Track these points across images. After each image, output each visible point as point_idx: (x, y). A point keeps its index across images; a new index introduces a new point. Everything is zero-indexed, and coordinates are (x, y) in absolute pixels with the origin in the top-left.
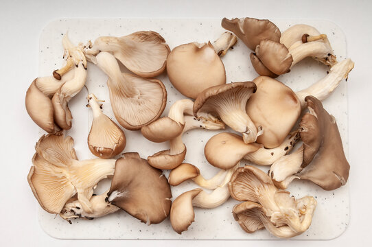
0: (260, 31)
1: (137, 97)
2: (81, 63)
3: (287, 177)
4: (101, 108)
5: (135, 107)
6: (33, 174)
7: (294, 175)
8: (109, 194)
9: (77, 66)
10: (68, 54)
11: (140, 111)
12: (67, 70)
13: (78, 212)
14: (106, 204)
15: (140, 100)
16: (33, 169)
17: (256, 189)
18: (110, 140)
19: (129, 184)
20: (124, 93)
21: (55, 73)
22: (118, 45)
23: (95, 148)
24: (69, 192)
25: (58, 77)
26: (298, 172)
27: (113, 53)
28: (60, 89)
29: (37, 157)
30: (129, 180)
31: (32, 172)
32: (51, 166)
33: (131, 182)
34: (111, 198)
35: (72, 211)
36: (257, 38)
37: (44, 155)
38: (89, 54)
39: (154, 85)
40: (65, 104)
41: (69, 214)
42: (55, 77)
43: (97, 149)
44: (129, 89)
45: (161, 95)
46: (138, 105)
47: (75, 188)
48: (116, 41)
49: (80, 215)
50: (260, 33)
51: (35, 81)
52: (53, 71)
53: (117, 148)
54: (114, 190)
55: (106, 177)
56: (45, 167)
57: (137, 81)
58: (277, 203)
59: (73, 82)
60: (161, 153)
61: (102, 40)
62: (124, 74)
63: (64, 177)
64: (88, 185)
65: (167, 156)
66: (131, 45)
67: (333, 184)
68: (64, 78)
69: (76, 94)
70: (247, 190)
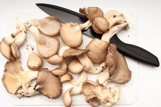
0: (94, 12)
1: (47, 44)
2: (23, 30)
3: (105, 82)
4: (33, 49)
5: (47, 49)
6: (4, 78)
7: (108, 80)
8: (36, 86)
9: (22, 32)
10: (18, 27)
11: (49, 51)
12: (17, 34)
13: (23, 94)
14: (34, 91)
15: (49, 46)
16: (4, 76)
17: (93, 89)
18: (36, 63)
19: (44, 82)
20: (42, 43)
21: (12, 35)
22: (38, 23)
23: (29, 66)
24: (19, 85)
25: (13, 36)
26: (109, 79)
27: (37, 26)
28: (14, 42)
29: (6, 70)
30: (44, 80)
31: (3, 77)
32: (11, 74)
33: (45, 81)
34: (36, 88)
35: (20, 93)
36: (94, 15)
37: (8, 70)
38: (27, 27)
39: (54, 39)
40: (17, 48)
41: (19, 94)
42: (12, 37)
43: (30, 67)
44: (43, 41)
45: (57, 43)
46: (48, 48)
47: (21, 83)
48: (37, 21)
49: (24, 95)
50: (95, 13)
51: (3, 39)
52: (11, 34)
53: (38, 66)
54: (37, 85)
55: (34, 79)
56: (9, 75)
57: (47, 38)
58: (102, 93)
59: (20, 39)
60: (57, 69)
61: (32, 21)
62: (42, 35)
63: (17, 79)
64: (26, 82)
65: (59, 70)
66: (44, 22)
67: (125, 81)
68: (16, 37)
69: (21, 43)
70: (90, 91)
